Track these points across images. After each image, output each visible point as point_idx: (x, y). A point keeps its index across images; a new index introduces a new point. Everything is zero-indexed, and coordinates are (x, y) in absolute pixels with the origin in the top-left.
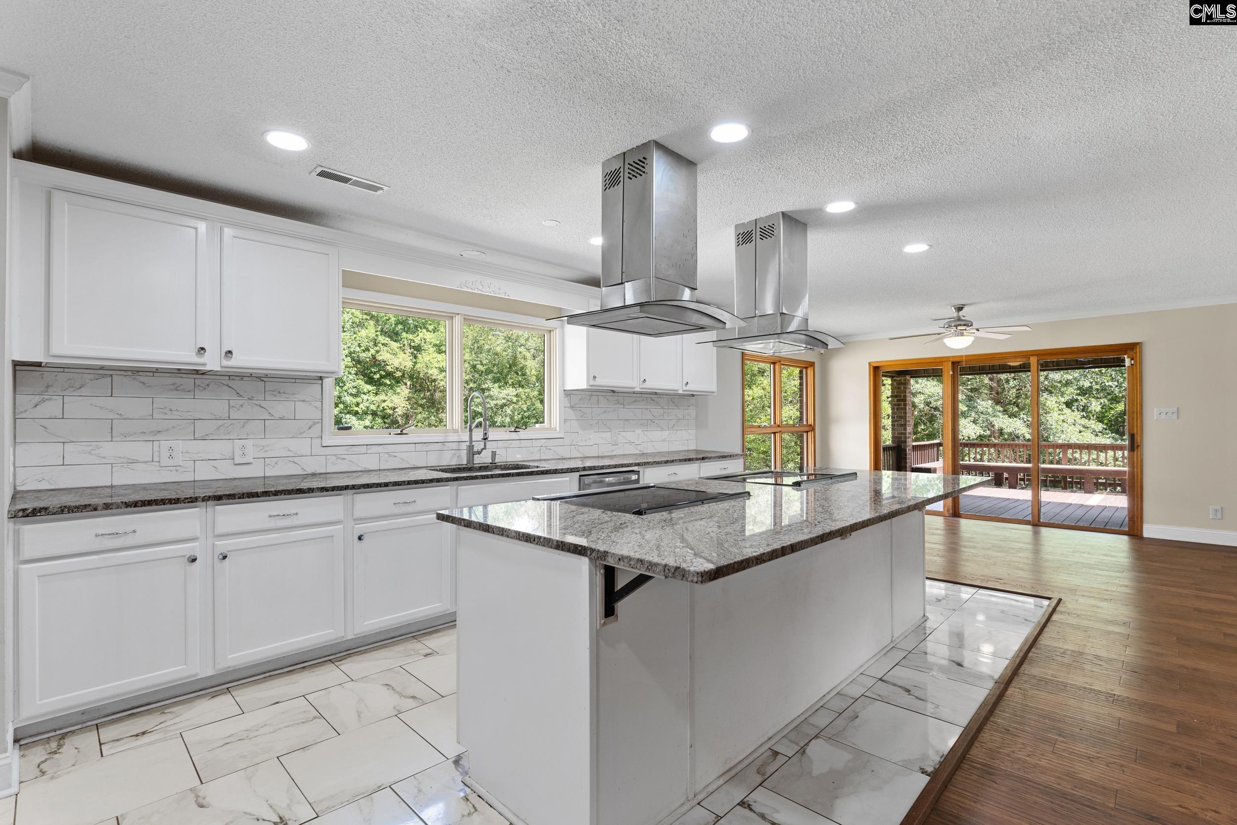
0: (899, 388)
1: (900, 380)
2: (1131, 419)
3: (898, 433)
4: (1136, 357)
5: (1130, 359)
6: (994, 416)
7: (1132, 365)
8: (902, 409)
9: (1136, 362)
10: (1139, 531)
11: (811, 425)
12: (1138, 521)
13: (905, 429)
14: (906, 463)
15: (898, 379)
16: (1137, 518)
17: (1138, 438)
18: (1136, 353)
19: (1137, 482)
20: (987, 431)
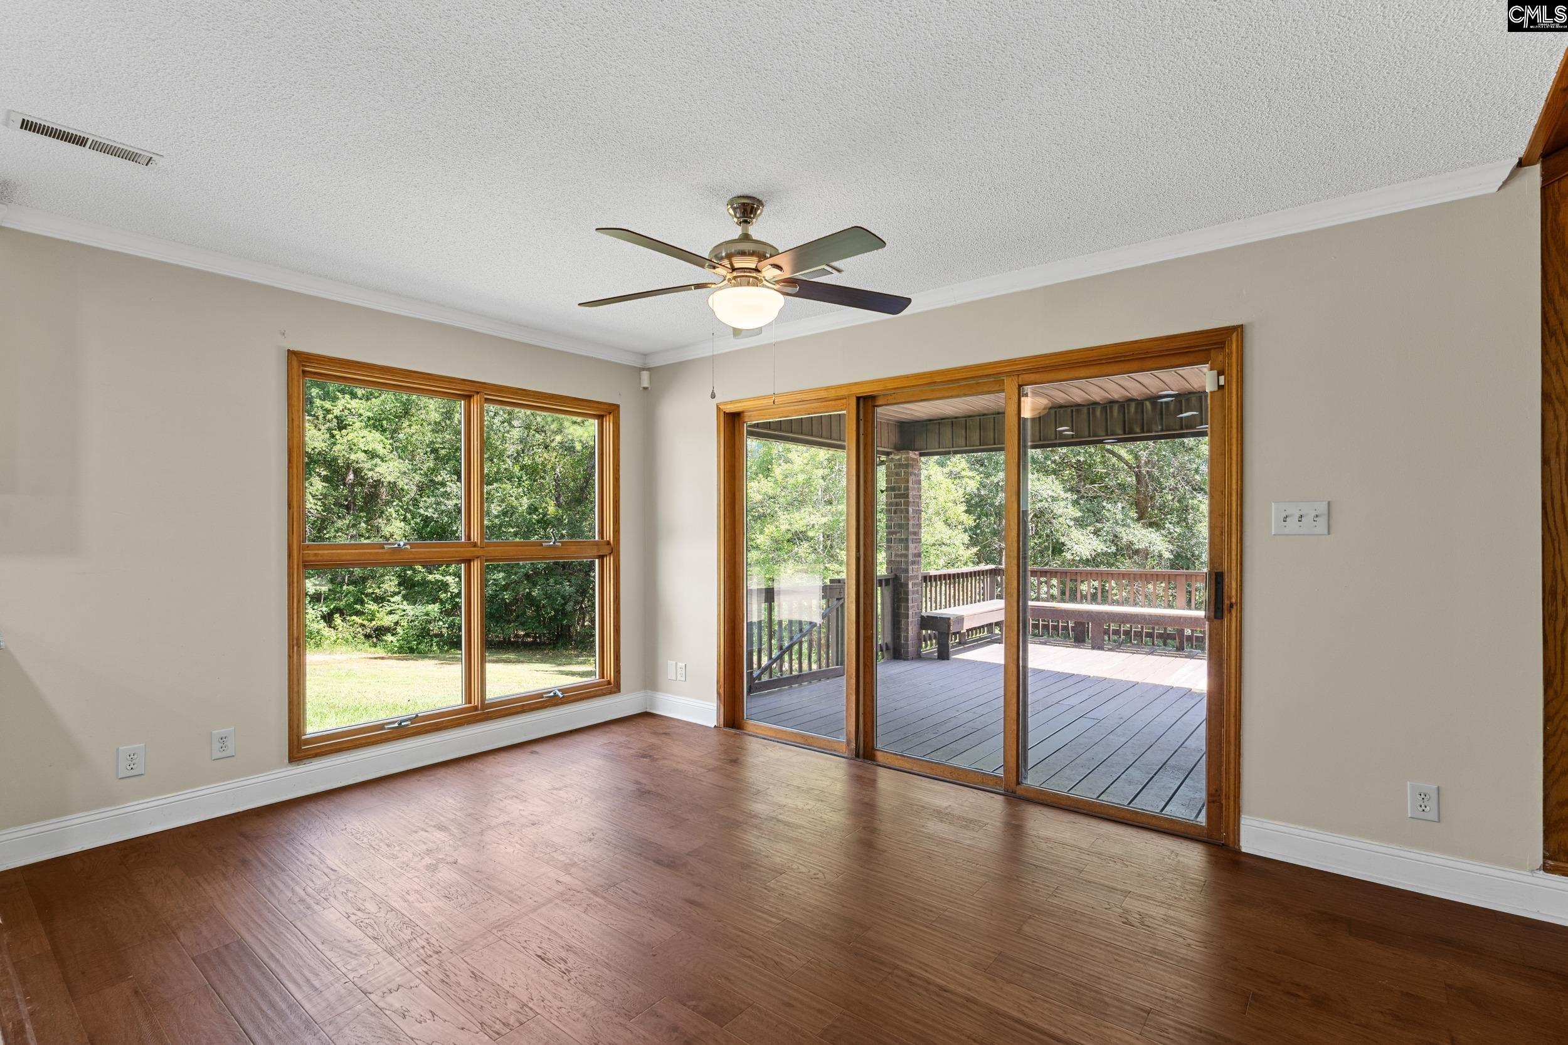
0: (897, 474)
1: (900, 460)
2: (1217, 532)
3: (896, 555)
4: (1230, 365)
5: (1215, 372)
6: (1124, 525)
7: (1220, 387)
8: (901, 511)
9: (1228, 381)
10: (1231, 836)
11: (608, 543)
12: (1228, 809)
13: (907, 548)
14: (907, 608)
15: (897, 457)
16: (1228, 798)
17: (1231, 585)
18: (1230, 355)
19: (1229, 701)
20: (1113, 547)
